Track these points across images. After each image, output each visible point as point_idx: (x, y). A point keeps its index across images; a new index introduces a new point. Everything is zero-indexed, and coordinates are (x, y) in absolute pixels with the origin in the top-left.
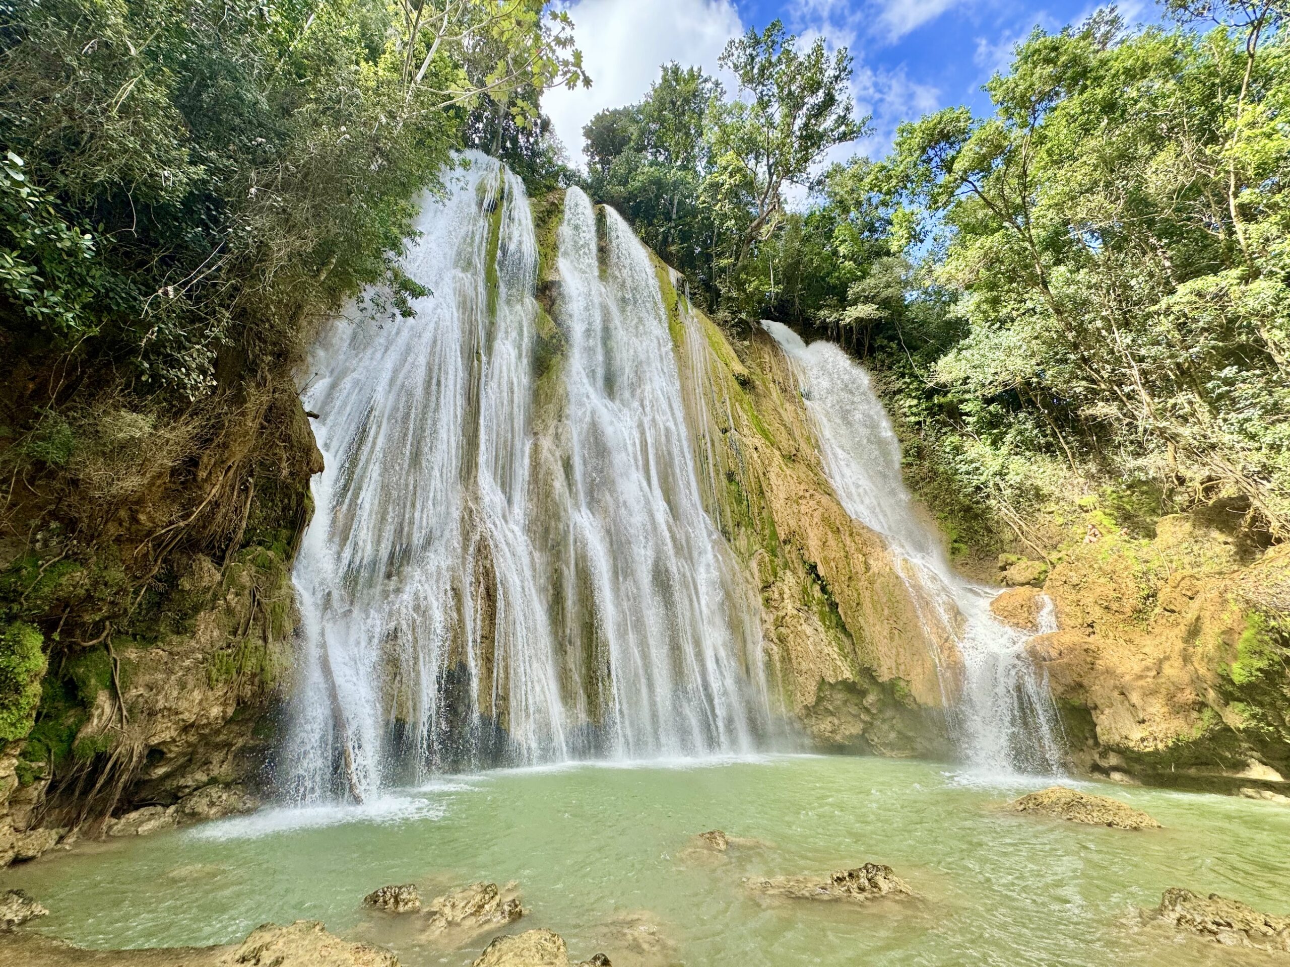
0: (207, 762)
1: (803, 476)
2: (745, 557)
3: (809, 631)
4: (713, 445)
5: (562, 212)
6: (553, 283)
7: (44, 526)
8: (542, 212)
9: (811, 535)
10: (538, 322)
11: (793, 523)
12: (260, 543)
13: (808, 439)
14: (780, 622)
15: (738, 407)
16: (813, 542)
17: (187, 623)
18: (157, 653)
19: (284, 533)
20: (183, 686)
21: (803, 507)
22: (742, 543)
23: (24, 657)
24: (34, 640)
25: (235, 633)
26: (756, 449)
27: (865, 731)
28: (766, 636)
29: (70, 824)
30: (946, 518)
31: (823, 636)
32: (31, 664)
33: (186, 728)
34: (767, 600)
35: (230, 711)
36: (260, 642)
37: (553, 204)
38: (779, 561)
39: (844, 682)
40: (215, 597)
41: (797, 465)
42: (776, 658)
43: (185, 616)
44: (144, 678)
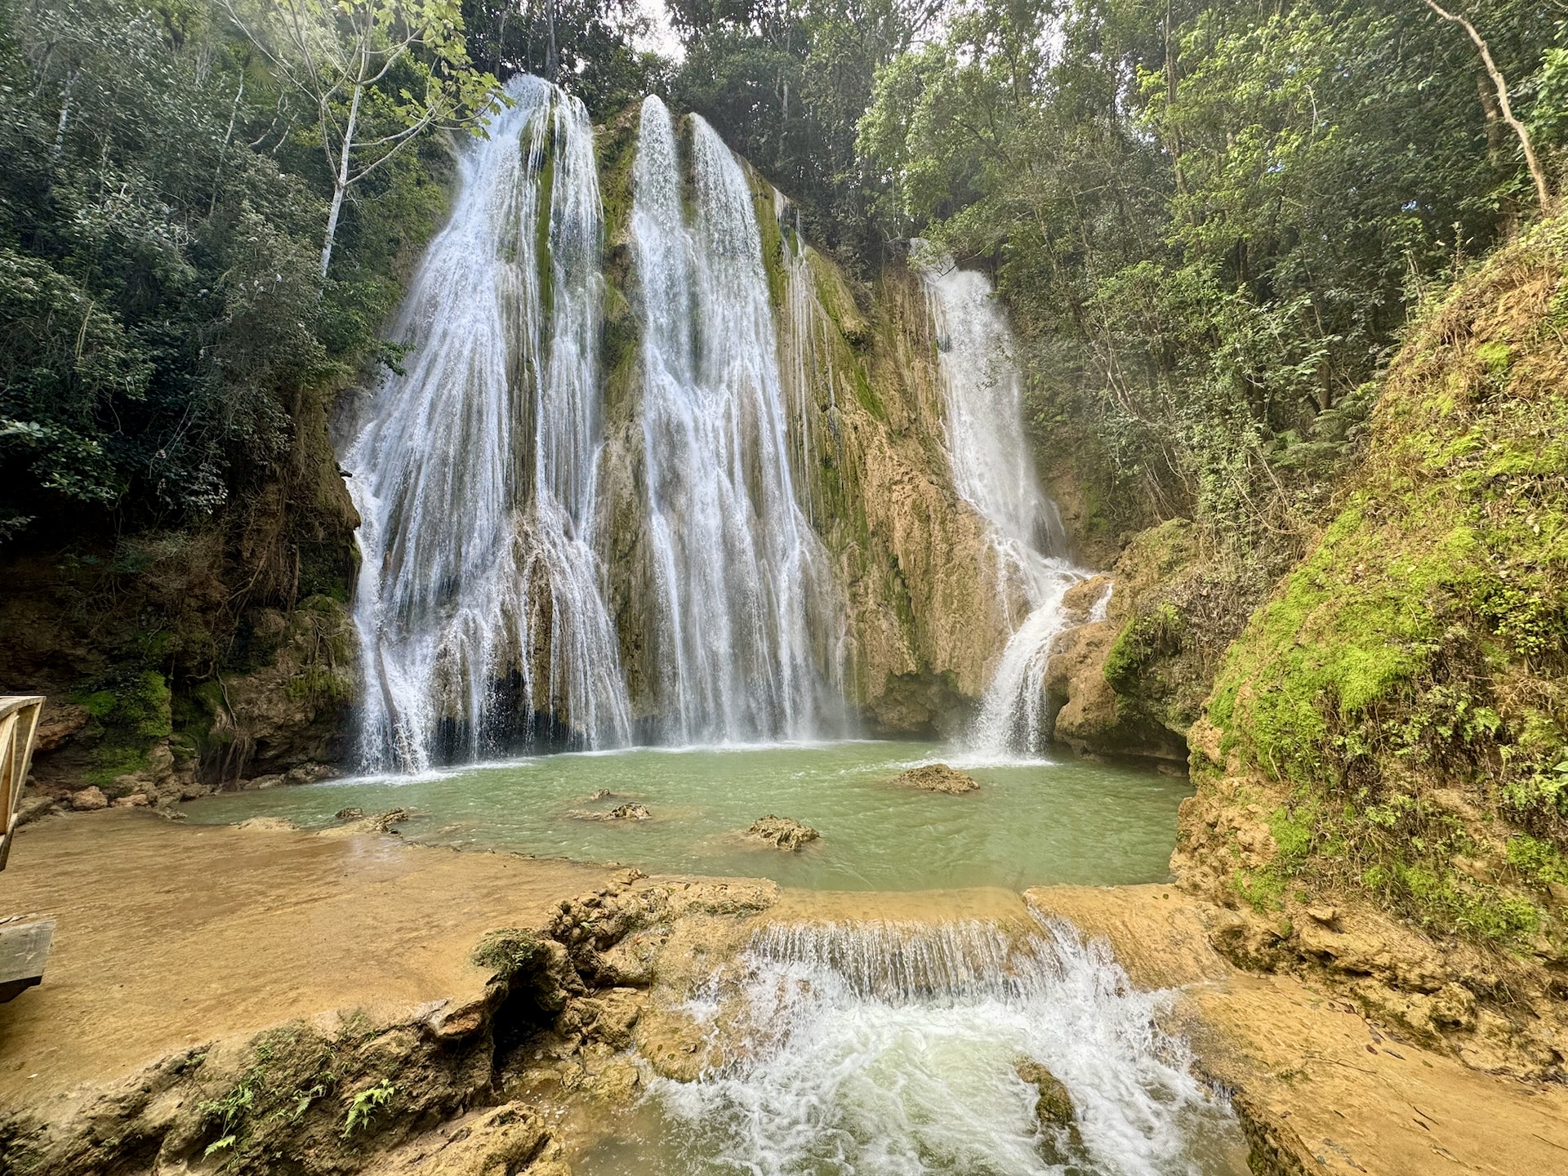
0: (305, 749)
1: (911, 454)
2: (836, 551)
3: (885, 625)
4: (810, 427)
5: (637, 138)
6: (624, 247)
7: (144, 611)
8: (609, 147)
9: (897, 525)
10: (606, 301)
11: (881, 513)
12: (320, 591)
13: (934, 405)
14: (861, 617)
15: (842, 376)
16: (898, 534)
17: (269, 658)
18: (252, 680)
19: (339, 580)
20: (270, 701)
21: (895, 495)
22: (835, 536)
23: (154, 691)
24: (159, 681)
25: (305, 663)
26: (856, 428)
27: (931, 719)
28: (848, 633)
29: (217, 782)
30: (1089, 489)
31: (896, 631)
32: (158, 694)
33: (280, 727)
34: (854, 596)
35: (311, 716)
36: (325, 668)
37: (625, 129)
38: (868, 554)
39: (909, 674)
40: (286, 638)
41: (908, 441)
42: (855, 652)
43: (265, 653)
44: (243, 697)
